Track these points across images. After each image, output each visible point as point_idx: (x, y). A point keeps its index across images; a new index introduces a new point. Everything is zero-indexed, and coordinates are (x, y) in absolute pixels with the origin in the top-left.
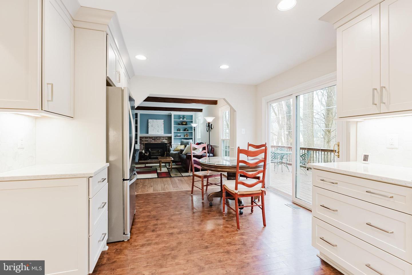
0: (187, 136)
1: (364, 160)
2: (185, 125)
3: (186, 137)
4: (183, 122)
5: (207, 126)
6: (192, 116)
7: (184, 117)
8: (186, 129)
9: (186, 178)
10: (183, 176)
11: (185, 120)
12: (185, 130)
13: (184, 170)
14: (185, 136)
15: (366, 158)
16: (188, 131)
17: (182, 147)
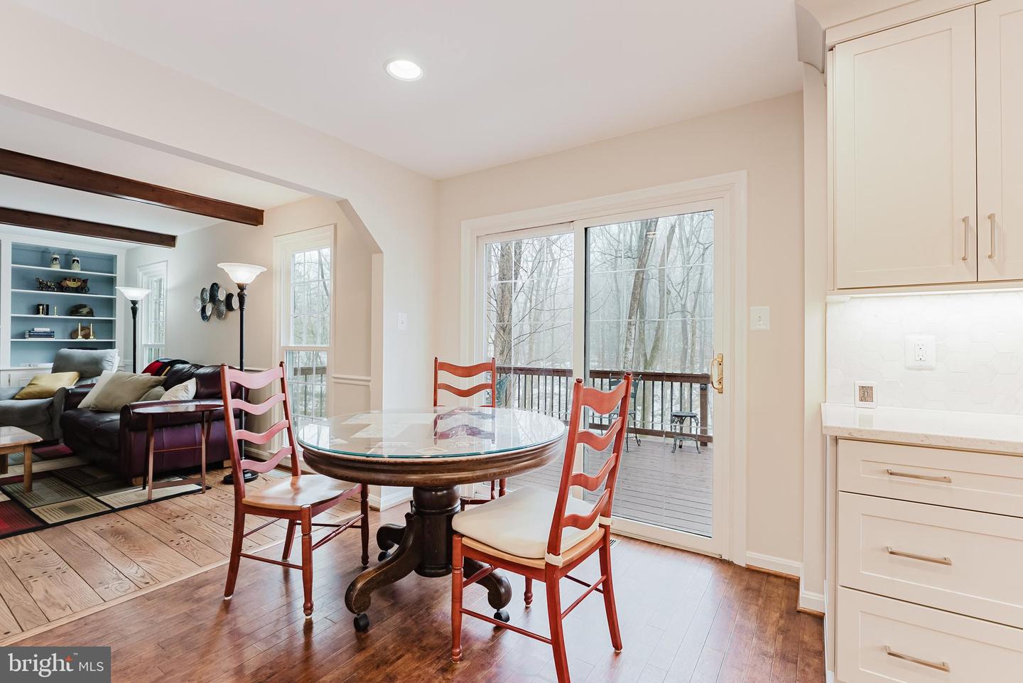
0: (87, 336)
1: (863, 399)
2: (76, 290)
3: (80, 339)
4: (66, 277)
5: (203, 300)
6: (111, 260)
7: (68, 258)
8: (85, 306)
9: (138, 516)
10: (114, 510)
11: (76, 270)
12: (75, 310)
13: (101, 476)
14: (74, 334)
15: (866, 394)
16: (91, 313)
17: (67, 380)
